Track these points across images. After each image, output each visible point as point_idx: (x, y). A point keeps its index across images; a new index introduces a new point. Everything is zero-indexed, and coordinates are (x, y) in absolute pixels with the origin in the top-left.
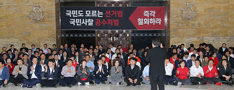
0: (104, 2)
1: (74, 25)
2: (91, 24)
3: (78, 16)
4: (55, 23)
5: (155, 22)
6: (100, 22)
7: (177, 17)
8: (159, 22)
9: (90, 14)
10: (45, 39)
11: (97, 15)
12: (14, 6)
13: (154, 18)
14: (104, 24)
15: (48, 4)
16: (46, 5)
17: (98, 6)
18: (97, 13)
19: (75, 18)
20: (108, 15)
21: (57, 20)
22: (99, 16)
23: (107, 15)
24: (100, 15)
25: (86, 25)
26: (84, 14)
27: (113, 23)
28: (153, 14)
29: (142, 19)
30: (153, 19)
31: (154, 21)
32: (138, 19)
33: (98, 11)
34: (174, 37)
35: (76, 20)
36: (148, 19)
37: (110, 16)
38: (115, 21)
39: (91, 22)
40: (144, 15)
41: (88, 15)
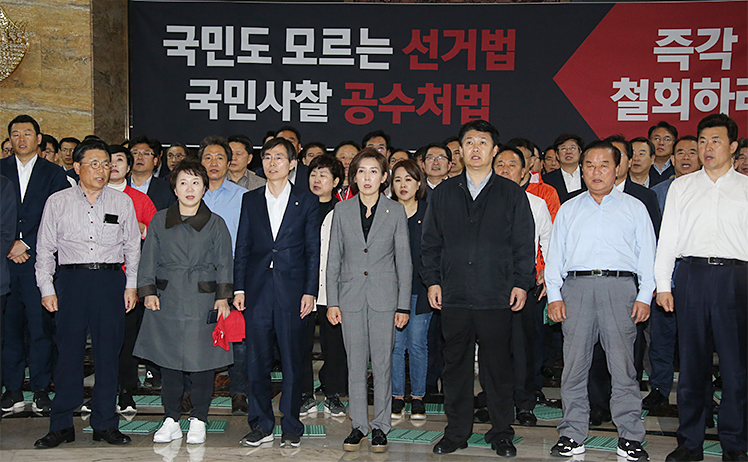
1: (214, 116)
2: (316, 112)
3: (241, 59)
4: (86, 99)
5: (732, 103)
6: (374, 103)
9: (310, 47)
11: (357, 58)
13: (726, 74)
14: (397, 112)
17: (364, 0)
18: (355, 41)
19: (221, 75)
20: (424, 58)
21: (106, 80)
22: (365, 64)
23: (414, 59)
24: (372, 58)
25: (286, 117)
26: (278, 48)
27: (456, 111)
28: (718, 48)
29: (645, 83)
30: (716, 85)
31: (727, 96)
32: (616, 85)
33: (364, 32)
36: (686, 82)
37: (439, 61)
38: (467, 97)
39: (318, 102)
40: (660, 59)
41: (299, 57)
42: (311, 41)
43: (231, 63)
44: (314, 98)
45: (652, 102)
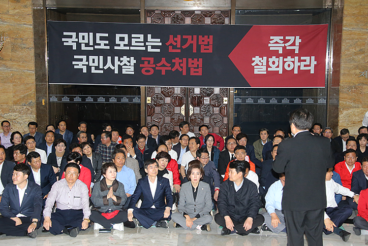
0: (165, 12)
1: (85, 71)
2: (129, 70)
3: (96, 47)
4: (32, 65)
5: (299, 67)
6: (154, 66)
8: (309, 66)
9: (126, 42)
10: (5, 106)
11: (146, 47)
13: (297, 55)
14: (163, 70)
15: (11, 12)
16: (6, 14)
17: (149, 21)
18: (146, 40)
19: (88, 54)
20: (174, 47)
21: (39, 57)
22: (150, 50)
23: (170, 47)
24: (153, 47)
25: (116, 72)
26: (112, 43)
27: (188, 69)
28: (294, 44)
29: (265, 58)
30: (293, 60)
31: (297, 64)
33: (149, 36)
34: (349, 108)
35: (91, 58)
36: (281, 58)
37: (181, 48)
38: (193, 64)
39: (130, 65)
40: (271, 49)
41: (122, 46)
42: (126, 39)
43: (92, 49)
44: (128, 64)
45: (268, 66)
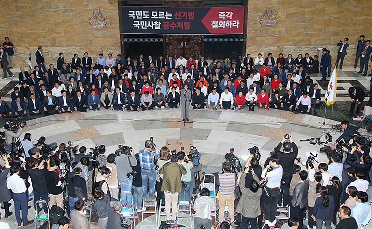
1: (139, 28)
2: (158, 27)
3: (143, 17)
4: (119, 30)
6: (169, 25)
7: (255, 23)
8: (236, 24)
10: (108, 47)
11: (165, 17)
12: (71, 10)
13: (231, 20)
14: (173, 27)
15: (110, 9)
18: (165, 14)
19: (140, 20)
20: (178, 17)
22: (167, 18)
23: (176, 17)
24: (168, 17)
25: (152, 28)
26: (150, 16)
27: (184, 27)
28: (230, 15)
29: (217, 21)
30: (229, 22)
31: (231, 24)
32: (212, 22)
33: (167, 12)
35: (141, 22)
36: (224, 21)
37: (180, 18)
38: (186, 24)
40: (220, 17)
41: (155, 17)
42: (156, 14)
43: (141, 18)
44: (158, 25)
45: (219, 25)
